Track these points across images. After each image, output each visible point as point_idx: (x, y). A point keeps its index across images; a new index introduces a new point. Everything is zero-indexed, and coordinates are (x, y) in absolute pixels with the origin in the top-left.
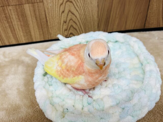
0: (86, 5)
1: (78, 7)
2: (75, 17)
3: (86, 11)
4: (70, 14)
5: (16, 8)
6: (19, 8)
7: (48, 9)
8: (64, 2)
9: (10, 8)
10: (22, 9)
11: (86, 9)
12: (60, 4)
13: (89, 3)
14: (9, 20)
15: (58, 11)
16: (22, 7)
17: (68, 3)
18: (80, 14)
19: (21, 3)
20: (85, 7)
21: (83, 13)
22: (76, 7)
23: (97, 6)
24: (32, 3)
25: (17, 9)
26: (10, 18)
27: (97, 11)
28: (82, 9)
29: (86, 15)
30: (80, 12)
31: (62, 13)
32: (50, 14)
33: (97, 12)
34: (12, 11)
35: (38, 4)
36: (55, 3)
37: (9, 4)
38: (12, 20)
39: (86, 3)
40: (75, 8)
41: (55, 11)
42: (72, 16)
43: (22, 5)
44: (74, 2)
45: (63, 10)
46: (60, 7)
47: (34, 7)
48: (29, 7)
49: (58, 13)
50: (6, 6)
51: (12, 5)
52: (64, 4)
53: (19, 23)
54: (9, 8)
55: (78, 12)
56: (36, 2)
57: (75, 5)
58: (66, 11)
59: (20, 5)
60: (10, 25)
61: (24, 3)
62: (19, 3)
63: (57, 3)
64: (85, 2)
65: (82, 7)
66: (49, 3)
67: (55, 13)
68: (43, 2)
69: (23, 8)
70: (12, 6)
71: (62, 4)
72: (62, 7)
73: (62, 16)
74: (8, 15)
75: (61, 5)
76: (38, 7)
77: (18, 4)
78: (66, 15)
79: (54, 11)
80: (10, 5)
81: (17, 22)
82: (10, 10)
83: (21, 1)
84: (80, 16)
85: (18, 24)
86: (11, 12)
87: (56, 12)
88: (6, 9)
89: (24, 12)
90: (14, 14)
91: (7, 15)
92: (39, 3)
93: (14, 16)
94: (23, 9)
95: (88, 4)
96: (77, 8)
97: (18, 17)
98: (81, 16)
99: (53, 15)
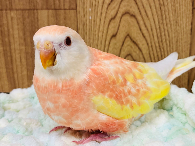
0: (166, 27)
1: (147, 30)
2: (138, 52)
3: (164, 41)
4: (128, 42)
5: (23, 16)
6: (28, 17)
7: (83, 25)
8: (119, 15)
9: (13, 14)
10: (34, 19)
11: (165, 35)
12: (109, 17)
13: (172, 22)
14: (7, 40)
15: (103, 32)
16: (34, 14)
17: (127, 17)
18: (150, 45)
19: (34, 6)
20: (163, 30)
21: (157, 45)
22: (143, 28)
23: (189, 32)
24: (55, 9)
25: (24, 19)
26: (9, 35)
27: (189, 42)
28: (155, 34)
29: (162, 50)
30: (151, 40)
31: (111, 39)
32: (88, 38)
33: (189, 46)
34: (15, 21)
35: (65, 13)
36: (99, 14)
37: (12, 6)
38: (12, 41)
39: (165, 22)
40: (139, 31)
41: (99, 32)
42: (131, 47)
43: (35, 11)
44: (139, 18)
45: (115, 33)
46: (109, 26)
47: (57, 19)
48: (48, 16)
49: (104, 36)
50: (6, 10)
51: (17, 8)
52: (117, 19)
53: (23, 48)
54: (11, 14)
55: (146, 40)
56: (62, 7)
57: (141, 23)
58: (121, 36)
59: (32, 10)
60: (6, 50)
61: (40, 6)
62: (30, 7)
63: (103, 15)
64: (162, 19)
65: (156, 29)
66: (88, 14)
67: (97, 36)
68: (76, 9)
69: (36, 17)
70: (17, 10)
71: (113, 18)
72: (112, 24)
73: (110, 45)
74: (6, 29)
75: (112, 21)
76: (65, 19)
77: (28, 8)
78: (119, 44)
79: (96, 31)
80: (14, 7)
81: (19, 45)
82: (12, 18)
83: (35, 3)
84: (149, 49)
85: (20, 50)
86: (12, 23)
87: (100, 34)
88: (4, 15)
89: (36, 25)
90: (18, 28)
91: (4, 29)
92: (67, 11)
93: (16, 32)
94: (36, 20)
95: (169, 26)
96: (145, 32)
97: (24, 34)
98: (151, 49)
99: (92, 41)
